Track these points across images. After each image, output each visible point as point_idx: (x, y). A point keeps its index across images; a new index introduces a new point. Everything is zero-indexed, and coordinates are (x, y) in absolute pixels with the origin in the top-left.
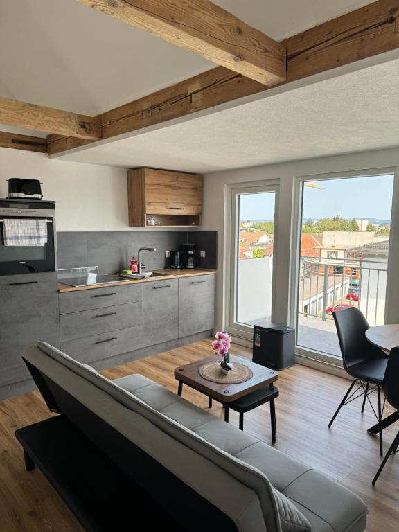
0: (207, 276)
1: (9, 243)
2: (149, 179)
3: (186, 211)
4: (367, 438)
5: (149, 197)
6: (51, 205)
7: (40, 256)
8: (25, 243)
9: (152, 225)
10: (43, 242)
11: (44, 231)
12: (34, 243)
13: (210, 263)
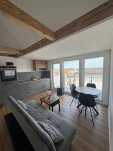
0: (48, 79)
1: (6, 75)
2: (37, 62)
3: (44, 68)
4: (76, 108)
5: (37, 65)
6: (16, 67)
7: (13, 77)
8: (10, 75)
9: (38, 70)
10: (14, 74)
11: (14, 72)
12: (12, 75)
13: (49, 77)
